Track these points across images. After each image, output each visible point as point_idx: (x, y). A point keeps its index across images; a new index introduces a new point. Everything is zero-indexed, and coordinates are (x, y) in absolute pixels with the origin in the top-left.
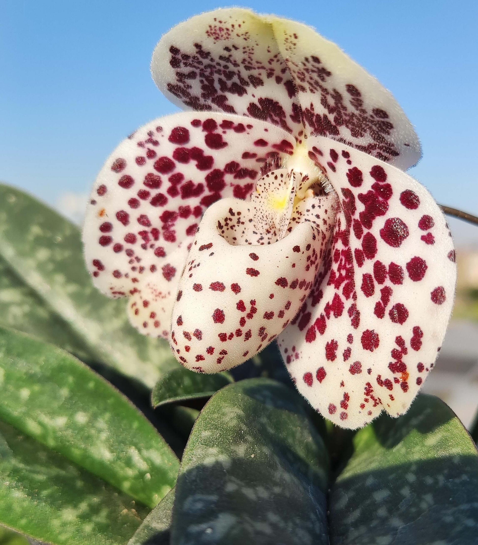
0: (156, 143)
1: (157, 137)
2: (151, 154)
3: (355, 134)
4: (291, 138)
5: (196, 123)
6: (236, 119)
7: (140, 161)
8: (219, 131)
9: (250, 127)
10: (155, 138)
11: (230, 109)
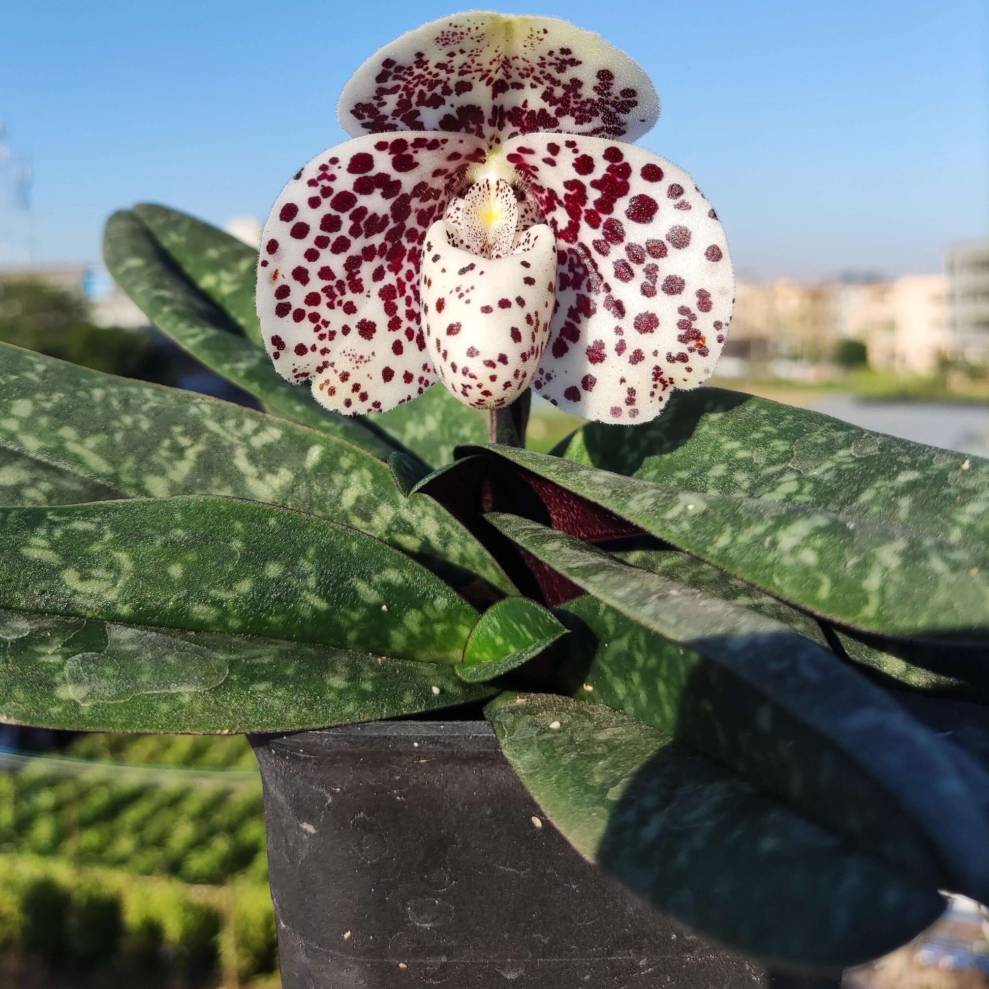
0: (332, 178)
1: (333, 170)
2: (327, 192)
3: (579, 121)
4: (484, 145)
5: (381, 146)
6: (429, 135)
7: (314, 203)
8: (410, 151)
9: (445, 141)
10: (329, 173)
11: (420, 126)
